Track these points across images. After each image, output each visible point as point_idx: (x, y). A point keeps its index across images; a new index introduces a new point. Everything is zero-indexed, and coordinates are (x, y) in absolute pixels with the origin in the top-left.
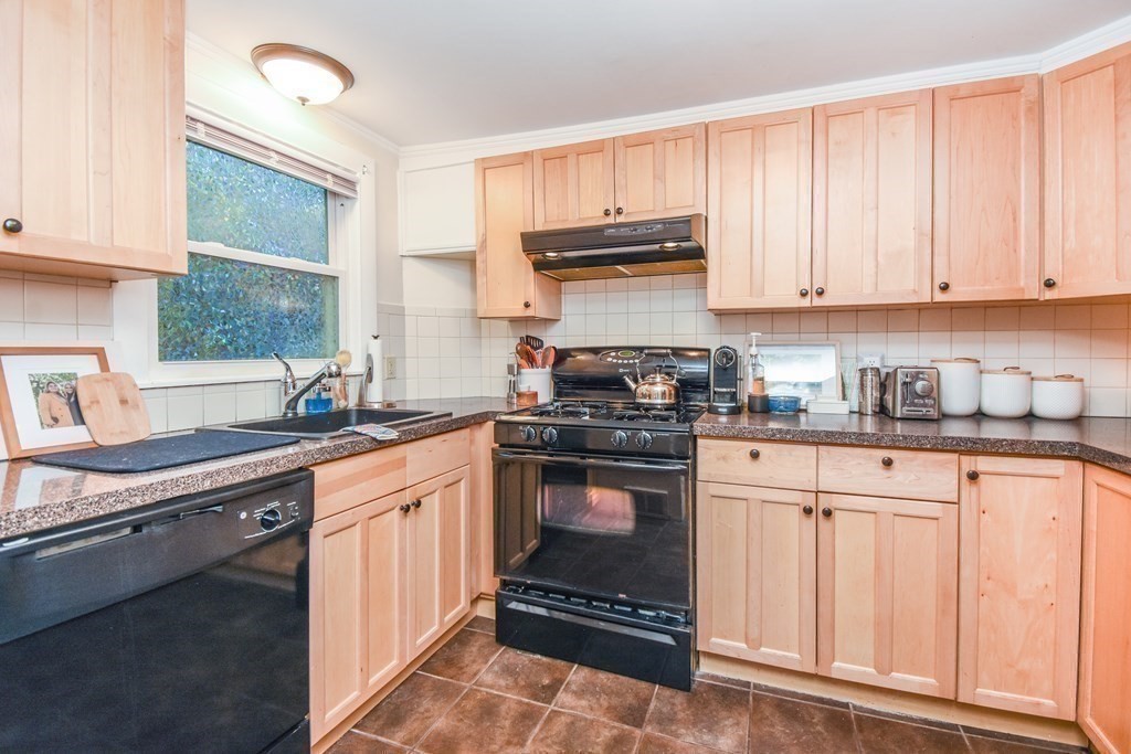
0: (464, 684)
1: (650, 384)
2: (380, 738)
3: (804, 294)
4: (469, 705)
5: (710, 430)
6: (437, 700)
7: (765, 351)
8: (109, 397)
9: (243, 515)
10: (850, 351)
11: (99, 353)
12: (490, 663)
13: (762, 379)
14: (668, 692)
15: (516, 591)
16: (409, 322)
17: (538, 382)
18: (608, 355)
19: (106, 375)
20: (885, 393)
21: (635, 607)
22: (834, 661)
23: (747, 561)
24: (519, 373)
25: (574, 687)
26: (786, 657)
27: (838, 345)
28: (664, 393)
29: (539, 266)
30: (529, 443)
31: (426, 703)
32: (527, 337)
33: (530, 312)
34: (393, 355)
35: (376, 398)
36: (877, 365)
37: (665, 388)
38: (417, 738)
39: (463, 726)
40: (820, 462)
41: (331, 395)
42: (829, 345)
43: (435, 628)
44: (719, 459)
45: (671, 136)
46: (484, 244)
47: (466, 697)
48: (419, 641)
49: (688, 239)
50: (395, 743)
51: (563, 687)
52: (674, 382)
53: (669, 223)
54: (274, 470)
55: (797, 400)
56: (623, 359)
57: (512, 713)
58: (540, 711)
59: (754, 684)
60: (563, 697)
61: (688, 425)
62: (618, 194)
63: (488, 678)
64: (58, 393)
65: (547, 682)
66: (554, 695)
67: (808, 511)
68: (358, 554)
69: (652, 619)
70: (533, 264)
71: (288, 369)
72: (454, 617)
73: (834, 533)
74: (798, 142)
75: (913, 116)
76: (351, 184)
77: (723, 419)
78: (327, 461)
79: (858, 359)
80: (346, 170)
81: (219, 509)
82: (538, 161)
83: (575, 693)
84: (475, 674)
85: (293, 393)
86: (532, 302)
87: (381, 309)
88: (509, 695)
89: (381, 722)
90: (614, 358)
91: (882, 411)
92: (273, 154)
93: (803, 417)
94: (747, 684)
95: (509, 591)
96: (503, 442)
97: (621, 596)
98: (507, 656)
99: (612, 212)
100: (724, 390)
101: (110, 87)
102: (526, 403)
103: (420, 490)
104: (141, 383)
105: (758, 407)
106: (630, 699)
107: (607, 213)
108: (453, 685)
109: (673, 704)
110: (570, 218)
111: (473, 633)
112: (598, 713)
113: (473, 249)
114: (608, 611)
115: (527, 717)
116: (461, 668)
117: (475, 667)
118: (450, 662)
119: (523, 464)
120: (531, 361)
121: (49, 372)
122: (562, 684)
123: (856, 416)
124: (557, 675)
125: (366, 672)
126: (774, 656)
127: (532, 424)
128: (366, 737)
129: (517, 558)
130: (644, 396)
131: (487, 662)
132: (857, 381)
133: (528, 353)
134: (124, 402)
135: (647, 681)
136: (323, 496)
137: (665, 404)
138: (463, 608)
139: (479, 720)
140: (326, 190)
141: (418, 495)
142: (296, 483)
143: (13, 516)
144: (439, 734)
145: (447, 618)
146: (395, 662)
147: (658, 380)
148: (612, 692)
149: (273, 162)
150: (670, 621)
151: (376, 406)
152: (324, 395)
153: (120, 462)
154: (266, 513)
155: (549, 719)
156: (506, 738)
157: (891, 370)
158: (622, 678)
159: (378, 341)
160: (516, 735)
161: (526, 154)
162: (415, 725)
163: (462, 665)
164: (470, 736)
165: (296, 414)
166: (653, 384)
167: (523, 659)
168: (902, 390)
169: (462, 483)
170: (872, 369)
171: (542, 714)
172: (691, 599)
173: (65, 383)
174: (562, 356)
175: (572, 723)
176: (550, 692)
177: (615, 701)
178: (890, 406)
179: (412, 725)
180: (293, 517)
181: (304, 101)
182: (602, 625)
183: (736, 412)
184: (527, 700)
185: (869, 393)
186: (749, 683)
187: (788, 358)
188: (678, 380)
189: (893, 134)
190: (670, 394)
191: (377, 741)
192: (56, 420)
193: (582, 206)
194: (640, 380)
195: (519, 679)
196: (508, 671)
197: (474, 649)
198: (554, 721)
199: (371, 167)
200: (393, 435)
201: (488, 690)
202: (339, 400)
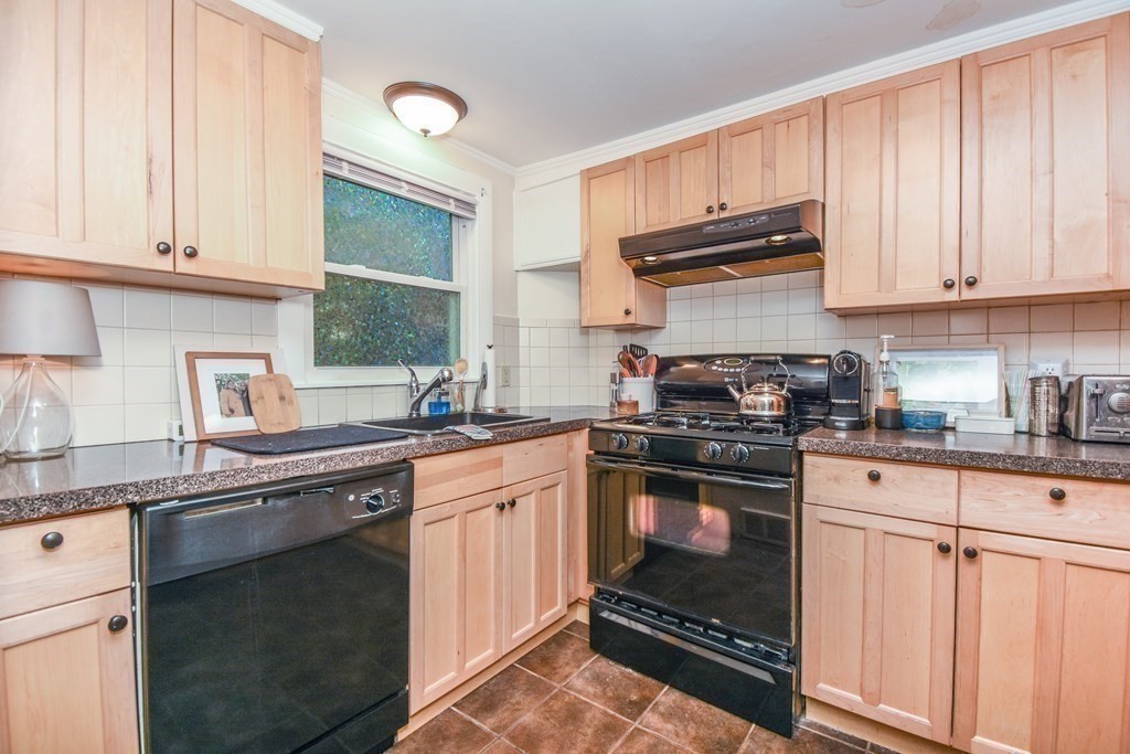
0: (554, 684)
1: (756, 394)
2: (474, 720)
3: (949, 286)
4: (557, 705)
5: (817, 445)
6: (530, 695)
7: (903, 357)
8: (272, 394)
9: (352, 498)
10: (1019, 357)
11: (266, 358)
12: (582, 668)
13: (895, 390)
14: (764, 734)
15: (609, 601)
16: (523, 333)
17: (640, 391)
18: (713, 362)
19: (271, 376)
20: (1066, 410)
21: (731, 635)
22: (974, 734)
23: (864, 601)
24: (621, 382)
25: (661, 709)
26: (912, 720)
27: (1002, 349)
28: (772, 404)
29: (639, 272)
30: (621, 451)
31: (518, 696)
32: (631, 346)
33: (631, 320)
34: (507, 364)
35: (489, 403)
36: (1058, 372)
37: (773, 398)
38: (505, 727)
39: (548, 725)
40: (962, 490)
41: (450, 399)
42: (989, 349)
43: (531, 625)
44: (829, 480)
45: (782, 117)
46: (587, 254)
47: (555, 697)
48: (515, 635)
49: (798, 229)
50: (486, 728)
51: (651, 706)
52: (784, 392)
53: (775, 213)
54: (379, 460)
55: (941, 416)
56: (729, 367)
57: (596, 722)
58: (624, 726)
59: (872, 744)
60: (650, 717)
61: (791, 438)
62: (722, 189)
63: (578, 683)
64: (235, 390)
65: (635, 698)
66: (640, 712)
67: (944, 549)
68: (455, 544)
69: (748, 651)
70: (633, 270)
71: (413, 374)
72: (551, 617)
73: (980, 579)
74: (942, 102)
75: (1102, 51)
76: (470, 206)
77: (842, 435)
78: (427, 456)
79: (1030, 366)
80: (466, 194)
81: (330, 490)
82: (640, 164)
83: (662, 715)
84: (567, 677)
85: (417, 395)
86: (632, 309)
87: (497, 321)
88: (595, 704)
89: (476, 706)
90: (719, 366)
91: (1062, 432)
92: (404, 184)
93: (950, 438)
94: (863, 744)
95: (602, 599)
96: (598, 450)
97: (714, 620)
98: (599, 664)
99: (716, 208)
100: (844, 401)
101: (263, 133)
102: (626, 412)
103: (517, 490)
104: (296, 384)
105: (888, 422)
106: (721, 734)
107: (710, 210)
108: (545, 683)
109: (769, 748)
110: (671, 220)
111: (570, 637)
112: (683, 741)
113: (578, 259)
114: (700, 634)
115: (610, 730)
116: (554, 668)
117: (568, 669)
118: (545, 661)
119: (625, 474)
120: (632, 369)
121: (229, 372)
122: (650, 703)
123: (1024, 437)
124: (647, 693)
125: (463, 655)
126: (897, 716)
127: (625, 432)
128: (462, 717)
129: (618, 569)
130: (748, 407)
131: (579, 667)
132: (1027, 393)
133: (629, 361)
134: (282, 398)
135: (743, 718)
136: (424, 487)
137: (773, 416)
138: (560, 611)
139: (564, 722)
140: (451, 215)
141: (514, 495)
142: (398, 473)
143: (168, 482)
144: (525, 728)
145: (543, 618)
146: (490, 651)
147: (766, 389)
148: (702, 722)
149: (403, 192)
150: (769, 656)
151: (490, 411)
152: (443, 399)
153: (265, 446)
154: (371, 498)
155: (631, 737)
156: (586, 746)
157: (1073, 379)
158: (715, 709)
159: (492, 350)
160: (595, 745)
161: (628, 159)
162: (506, 714)
163: (554, 665)
164: (552, 736)
165: (419, 415)
166: (761, 393)
167: (614, 670)
168: (1089, 404)
169: (560, 487)
170: (1048, 378)
171: (625, 729)
172: (793, 635)
173: (240, 381)
174: (665, 365)
175: (655, 745)
176: (638, 708)
177: (703, 732)
178: (1072, 426)
179: (502, 714)
180: (395, 504)
181: (426, 132)
182: (694, 649)
183: (859, 426)
184: (612, 712)
185: (1043, 408)
186: (866, 742)
187: (933, 367)
188: (789, 390)
189: (1074, 77)
190: (779, 406)
191: (471, 723)
192: (232, 411)
193: (686, 206)
194: (745, 389)
195: (608, 689)
196: (598, 679)
197: (569, 652)
198: (636, 739)
199: (489, 190)
200: (488, 435)
201: (577, 695)
202: (457, 404)
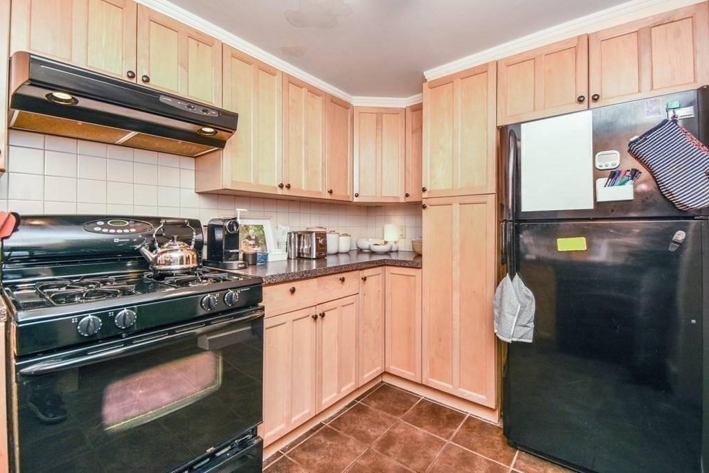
3: (281, 187)
18: (94, 223)
21: (212, 455)
22: (322, 400)
45: (195, 36)
52: (192, 247)
56: (116, 228)
62: (140, 61)
67: (315, 317)
69: (231, 453)
90: (103, 227)
94: (278, 454)
100: (232, 251)
107: (130, 74)
147: (177, 247)
168: (316, 243)
193: (92, 54)
194: (159, 248)
